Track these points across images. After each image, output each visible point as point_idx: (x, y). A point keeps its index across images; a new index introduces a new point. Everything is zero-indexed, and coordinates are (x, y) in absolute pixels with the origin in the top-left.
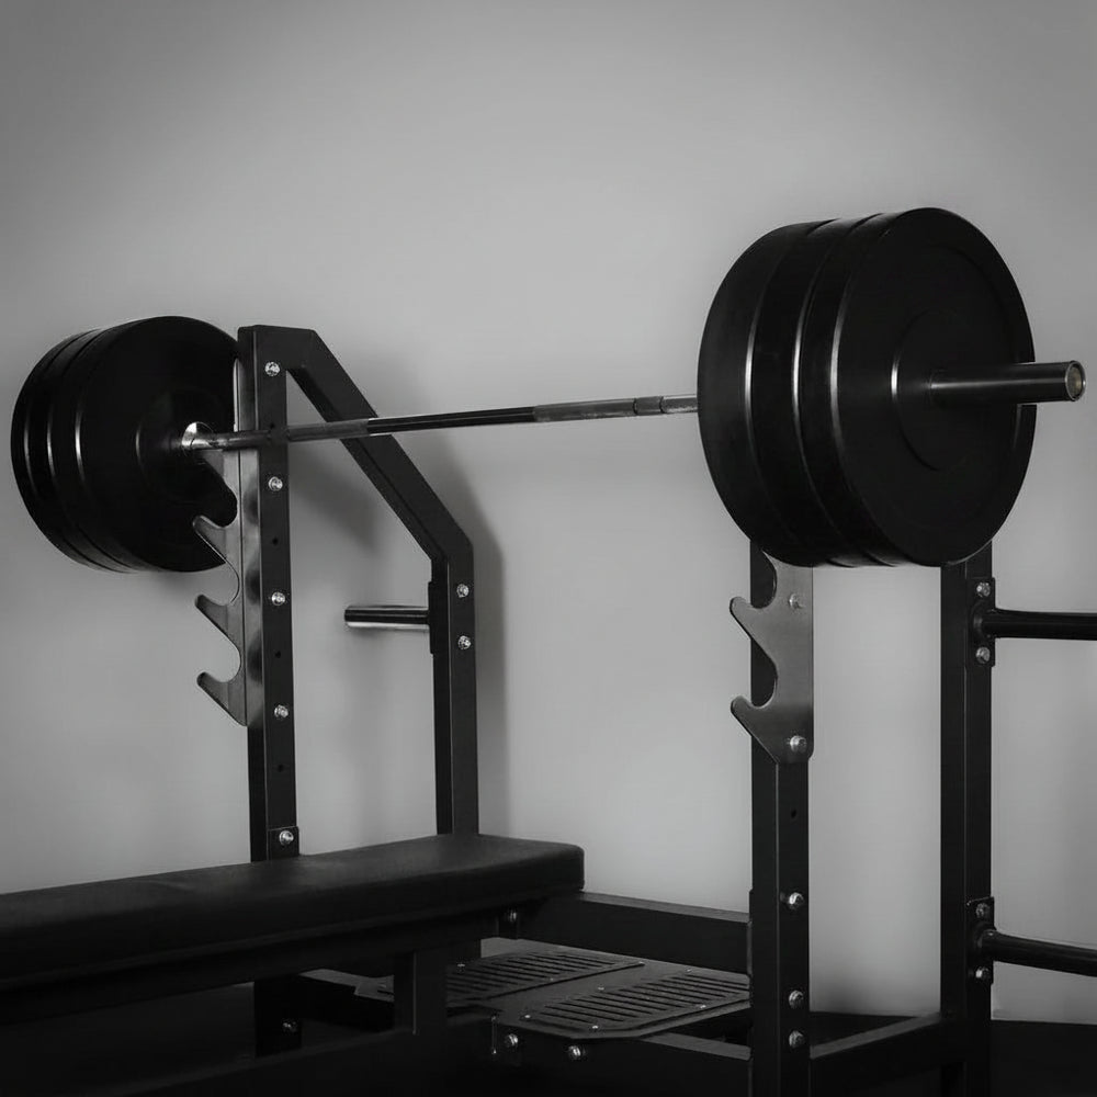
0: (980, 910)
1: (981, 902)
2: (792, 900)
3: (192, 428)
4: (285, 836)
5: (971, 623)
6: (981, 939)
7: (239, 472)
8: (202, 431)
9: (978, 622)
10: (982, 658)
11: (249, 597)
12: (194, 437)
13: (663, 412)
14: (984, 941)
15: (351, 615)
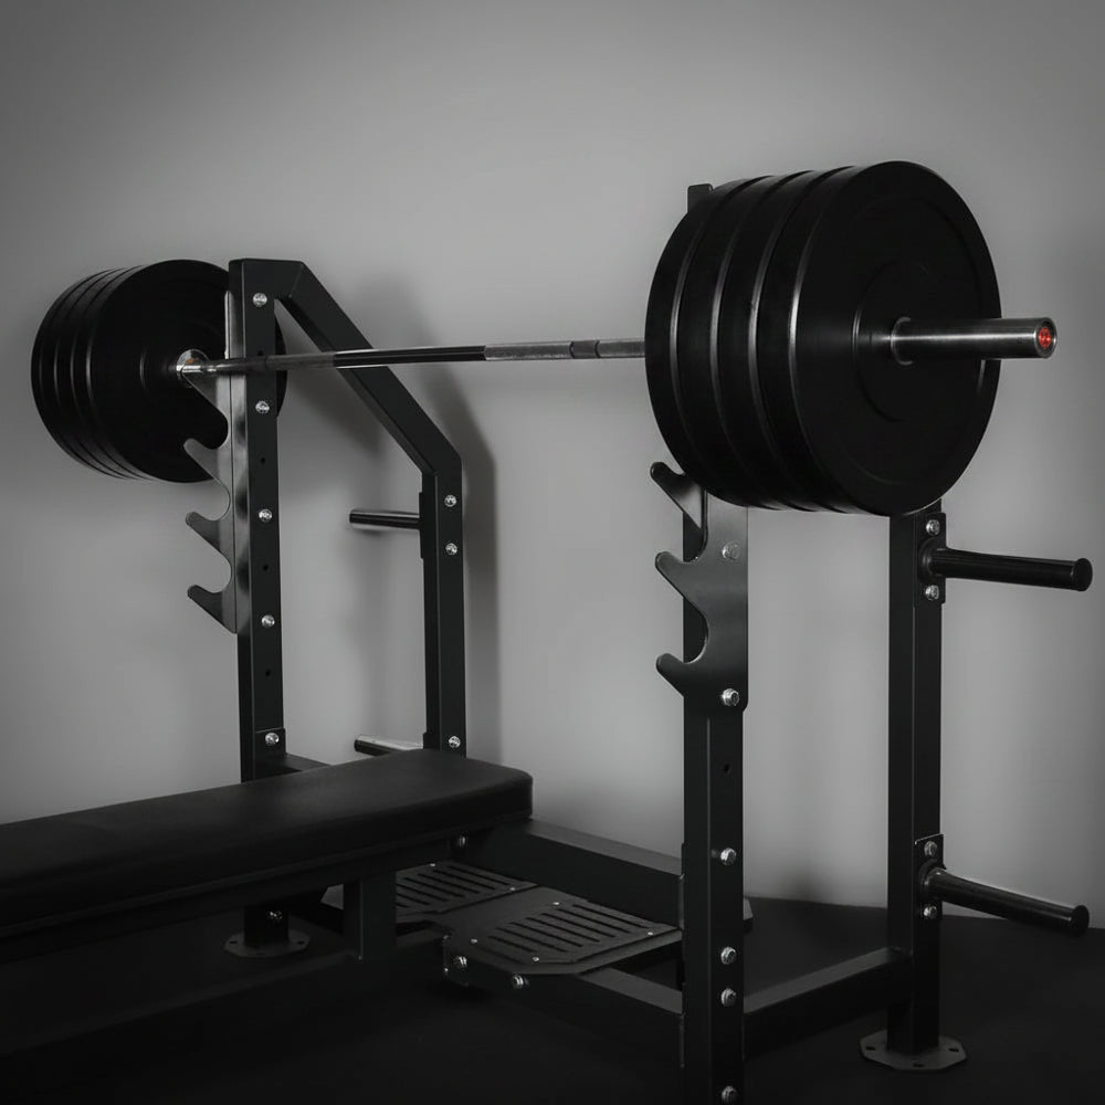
0: (929, 847)
1: (928, 840)
2: (724, 855)
3: (187, 355)
4: (270, 737)
5: (920, 561)
6: (928, 878)
7: (230, 396)
8: (197, 359)
9: (927, 560)
10: (930, 596)
11: (239, 514)
12: (188, 363)
13: (599, 357)
14: (931, 881)
15: (354, 518)
